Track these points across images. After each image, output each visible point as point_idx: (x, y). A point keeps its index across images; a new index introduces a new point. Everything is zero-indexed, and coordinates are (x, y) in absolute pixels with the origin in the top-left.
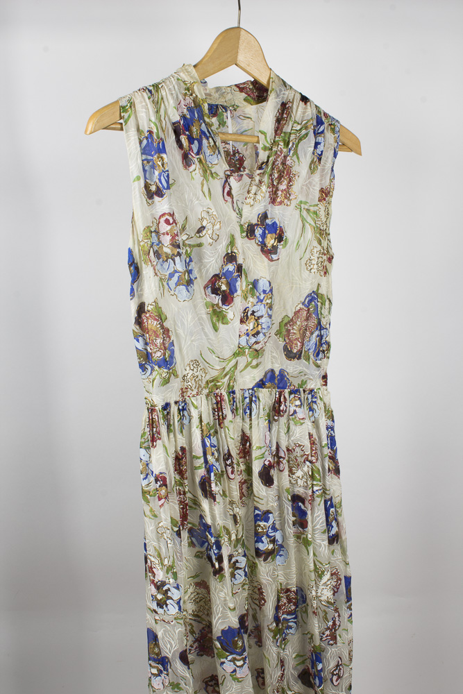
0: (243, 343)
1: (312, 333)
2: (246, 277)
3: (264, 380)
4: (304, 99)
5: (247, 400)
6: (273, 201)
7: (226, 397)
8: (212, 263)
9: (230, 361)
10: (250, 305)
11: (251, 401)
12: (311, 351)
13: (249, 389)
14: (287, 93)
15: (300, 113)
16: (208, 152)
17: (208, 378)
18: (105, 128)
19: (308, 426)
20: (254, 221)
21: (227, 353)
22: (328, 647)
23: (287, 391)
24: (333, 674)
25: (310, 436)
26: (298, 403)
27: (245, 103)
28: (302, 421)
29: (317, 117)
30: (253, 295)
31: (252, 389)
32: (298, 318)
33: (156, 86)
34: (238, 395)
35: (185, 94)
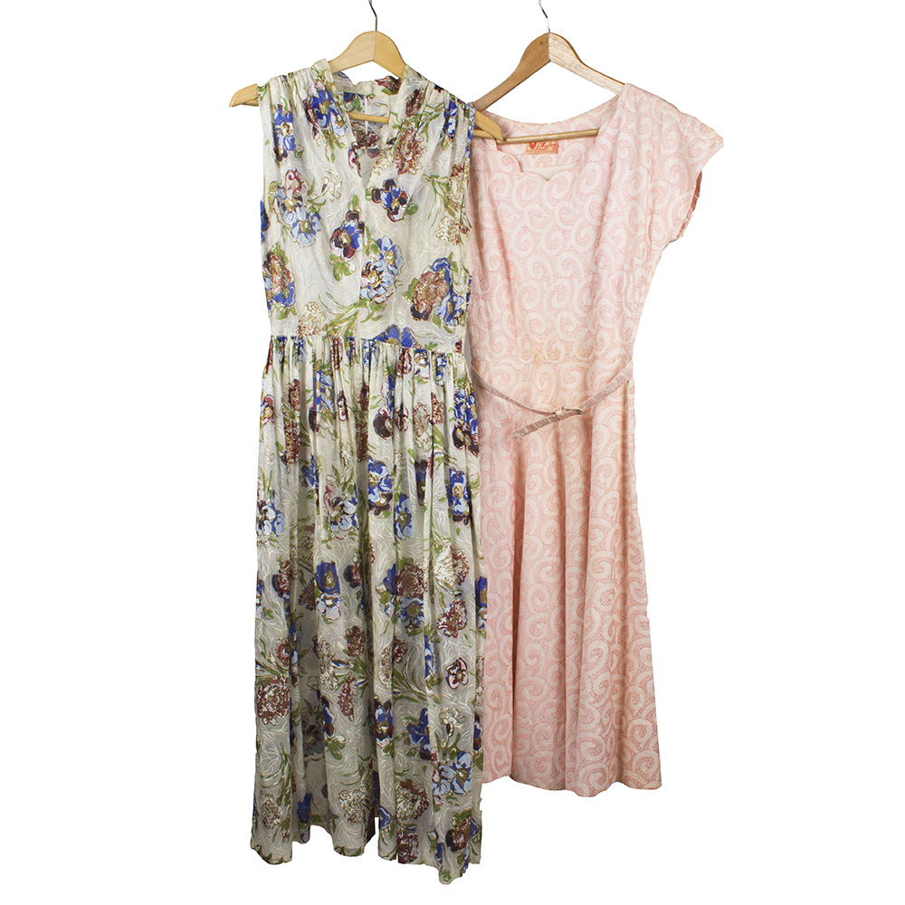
0: (365, 295)
1: (443, 298)
2: (369, 235)
3: (387, 334)
4: (438, 88)
5: (367, 350)
6: (400, 171)
7: (343, 341)
8: (333, 217)
9: (350, 309)
10: (372, 260)
11: (370, 351)
12: (442, 315)
13: (369, 340)
14: (421, 82)
15: (432, 98)
16: (335, 125)
17: (327, 322)
18: (244, 104)
19: (431, 387)
20: (380, 186)
21: (348, 303)
22: (445, 637)
23: (412, 350)
24: (449, 673)
25: (433, 396)
26: (423, 361)
27: (383, 94)
28: (425, 380)
29: (451, 102)
30: (376, 252)
31: (373, 340)
32: (425, 280)
33: (291, 75)
34: (358, 344)
35: (318, 80)
